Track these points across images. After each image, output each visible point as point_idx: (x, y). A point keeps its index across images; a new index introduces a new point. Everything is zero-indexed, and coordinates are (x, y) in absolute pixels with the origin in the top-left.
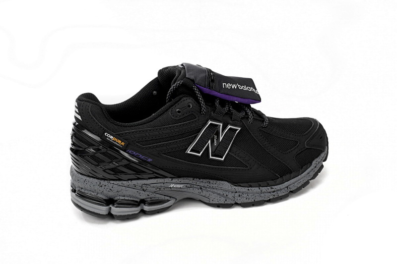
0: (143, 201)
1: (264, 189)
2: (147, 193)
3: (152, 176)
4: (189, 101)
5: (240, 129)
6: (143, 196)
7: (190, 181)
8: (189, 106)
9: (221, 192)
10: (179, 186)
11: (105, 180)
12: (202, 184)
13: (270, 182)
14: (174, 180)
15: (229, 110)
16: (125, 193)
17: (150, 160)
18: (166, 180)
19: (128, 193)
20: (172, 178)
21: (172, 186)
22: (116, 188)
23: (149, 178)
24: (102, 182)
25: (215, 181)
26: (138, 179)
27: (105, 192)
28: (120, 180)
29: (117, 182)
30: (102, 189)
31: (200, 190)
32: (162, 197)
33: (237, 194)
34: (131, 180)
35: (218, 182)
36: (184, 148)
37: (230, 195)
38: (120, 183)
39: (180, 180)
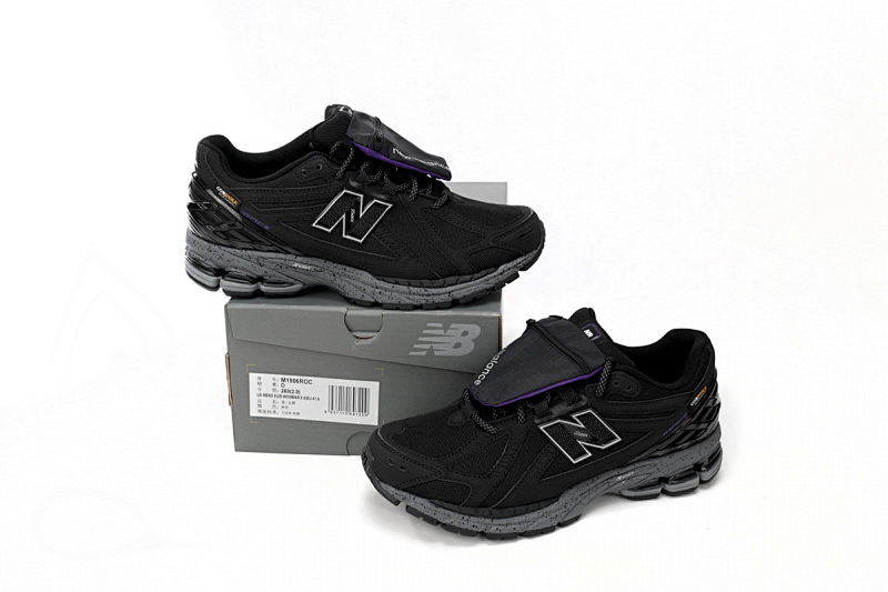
0: (260, 279)
1: (414, 290)
2: (264, 269)
3: (271, 248)
4: (321, 161)
5: (390, 206)
6: (259, 271)
7: (320, 263)
8: (318, 167)
9: (359, 284)
10: (304, 267)
11: (216, 244)
12: (336, 271)
13: (426, 282)
14: (299, 259)
15: (382, 179)
16: (236, 264)
17: (266, 228)
18: (288, 256)
19: (241, 265)
20: (297, 255)
21: (296, 265)
22: (227, 256)
23: (269, 251)
24: (213, 246)
25: (352, 269)
26: (255, 249)
27: (214, 259)
28: (232, 247)
29: (230, 249)
30: (210, 255)
31: (333, 278)
32: (284, 278)
33: (378, 290)
34: (247, 249)
35: (357, 271)
36: (309, 218)
37: (369, 289)
38: (232, 250)
39: (307, 259)
